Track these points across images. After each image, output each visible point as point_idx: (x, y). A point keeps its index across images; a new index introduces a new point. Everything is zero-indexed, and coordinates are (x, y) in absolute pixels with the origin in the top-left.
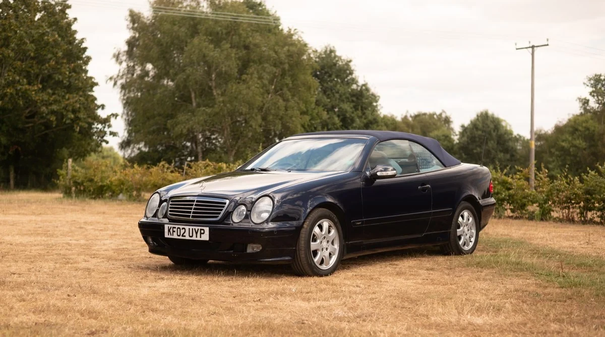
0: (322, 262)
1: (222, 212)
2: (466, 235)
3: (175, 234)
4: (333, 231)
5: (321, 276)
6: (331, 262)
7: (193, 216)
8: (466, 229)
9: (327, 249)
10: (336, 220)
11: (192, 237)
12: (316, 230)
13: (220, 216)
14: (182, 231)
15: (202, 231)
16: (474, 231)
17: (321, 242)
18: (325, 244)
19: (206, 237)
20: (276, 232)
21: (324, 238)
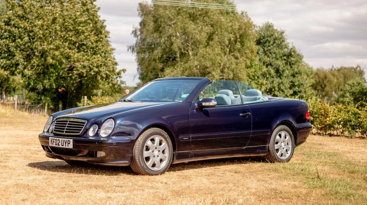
0: (154, 165)
1: (82, 129)
2: (283, 148)
3: (54, 143)
4: (164, 144)
5: (152, 175)
6: (161, 166)
7: (66, 132)
8: (283, 144)
9: (158, 156)
10: (166, 136)
11: (63, 146)
12: (149, 143)
13: (81, 132)
14: (58, 142)
15: (69, 142)
16: (290, 146)
17: (153, 151)
18: (156, 153)
19: (71, 146)
20: (115, 143)
21: (156, 148)
